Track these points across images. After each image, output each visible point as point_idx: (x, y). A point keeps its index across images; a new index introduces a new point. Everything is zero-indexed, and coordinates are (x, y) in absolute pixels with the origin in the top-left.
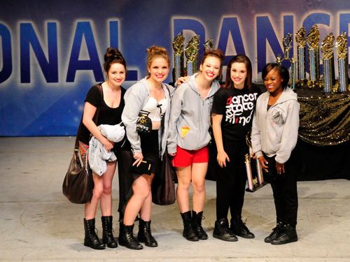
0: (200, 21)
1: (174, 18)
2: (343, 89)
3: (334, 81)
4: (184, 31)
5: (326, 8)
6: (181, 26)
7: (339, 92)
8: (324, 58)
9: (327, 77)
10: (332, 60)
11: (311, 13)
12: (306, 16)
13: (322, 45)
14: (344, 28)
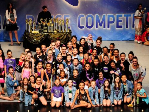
0: (32, 16)
1: (27, 15)
2: (63, 31)
3: (61, 30)
4: (29, 18)
5: (60, 13)
6: (28, 17)
7: (62, 32)
8: (59, 25)
10: (61, 25)
11: (57, 15)
12: (56, 16)
13: (59, 22)
14: (65, 18)
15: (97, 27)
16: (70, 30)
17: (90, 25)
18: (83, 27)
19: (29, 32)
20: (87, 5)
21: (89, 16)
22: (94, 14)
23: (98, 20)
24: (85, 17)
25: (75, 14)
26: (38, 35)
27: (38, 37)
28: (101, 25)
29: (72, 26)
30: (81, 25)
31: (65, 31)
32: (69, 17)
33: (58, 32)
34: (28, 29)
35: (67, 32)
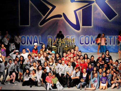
0: (52, 36)
1: (48, 36)
3: (70, 45)
5: (69, 35)
6: (49, 37)
8: (69, 42)
9: (69, 45)
11: (67, 36)
12: (66, 36)
14: (71, 38)
15: (91, 44)
16: (75, 46)
17: (87, 42)
18: (83, 44)
19: (50, 46)
20: (85, 30)
21: (86, 37)
22: (90, 35)
23: (92, 39)
24: (84, 37)
25: (78, 35)
26: (55, 49)
27: (56, 49)
28: (94, 43)
29: (76, 43)
30: (82, 43)
31: (72, 46)
32: (74, 37)
33: (68, 46)
34: (49, 44)
35: (73, 46)
